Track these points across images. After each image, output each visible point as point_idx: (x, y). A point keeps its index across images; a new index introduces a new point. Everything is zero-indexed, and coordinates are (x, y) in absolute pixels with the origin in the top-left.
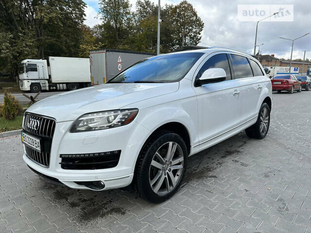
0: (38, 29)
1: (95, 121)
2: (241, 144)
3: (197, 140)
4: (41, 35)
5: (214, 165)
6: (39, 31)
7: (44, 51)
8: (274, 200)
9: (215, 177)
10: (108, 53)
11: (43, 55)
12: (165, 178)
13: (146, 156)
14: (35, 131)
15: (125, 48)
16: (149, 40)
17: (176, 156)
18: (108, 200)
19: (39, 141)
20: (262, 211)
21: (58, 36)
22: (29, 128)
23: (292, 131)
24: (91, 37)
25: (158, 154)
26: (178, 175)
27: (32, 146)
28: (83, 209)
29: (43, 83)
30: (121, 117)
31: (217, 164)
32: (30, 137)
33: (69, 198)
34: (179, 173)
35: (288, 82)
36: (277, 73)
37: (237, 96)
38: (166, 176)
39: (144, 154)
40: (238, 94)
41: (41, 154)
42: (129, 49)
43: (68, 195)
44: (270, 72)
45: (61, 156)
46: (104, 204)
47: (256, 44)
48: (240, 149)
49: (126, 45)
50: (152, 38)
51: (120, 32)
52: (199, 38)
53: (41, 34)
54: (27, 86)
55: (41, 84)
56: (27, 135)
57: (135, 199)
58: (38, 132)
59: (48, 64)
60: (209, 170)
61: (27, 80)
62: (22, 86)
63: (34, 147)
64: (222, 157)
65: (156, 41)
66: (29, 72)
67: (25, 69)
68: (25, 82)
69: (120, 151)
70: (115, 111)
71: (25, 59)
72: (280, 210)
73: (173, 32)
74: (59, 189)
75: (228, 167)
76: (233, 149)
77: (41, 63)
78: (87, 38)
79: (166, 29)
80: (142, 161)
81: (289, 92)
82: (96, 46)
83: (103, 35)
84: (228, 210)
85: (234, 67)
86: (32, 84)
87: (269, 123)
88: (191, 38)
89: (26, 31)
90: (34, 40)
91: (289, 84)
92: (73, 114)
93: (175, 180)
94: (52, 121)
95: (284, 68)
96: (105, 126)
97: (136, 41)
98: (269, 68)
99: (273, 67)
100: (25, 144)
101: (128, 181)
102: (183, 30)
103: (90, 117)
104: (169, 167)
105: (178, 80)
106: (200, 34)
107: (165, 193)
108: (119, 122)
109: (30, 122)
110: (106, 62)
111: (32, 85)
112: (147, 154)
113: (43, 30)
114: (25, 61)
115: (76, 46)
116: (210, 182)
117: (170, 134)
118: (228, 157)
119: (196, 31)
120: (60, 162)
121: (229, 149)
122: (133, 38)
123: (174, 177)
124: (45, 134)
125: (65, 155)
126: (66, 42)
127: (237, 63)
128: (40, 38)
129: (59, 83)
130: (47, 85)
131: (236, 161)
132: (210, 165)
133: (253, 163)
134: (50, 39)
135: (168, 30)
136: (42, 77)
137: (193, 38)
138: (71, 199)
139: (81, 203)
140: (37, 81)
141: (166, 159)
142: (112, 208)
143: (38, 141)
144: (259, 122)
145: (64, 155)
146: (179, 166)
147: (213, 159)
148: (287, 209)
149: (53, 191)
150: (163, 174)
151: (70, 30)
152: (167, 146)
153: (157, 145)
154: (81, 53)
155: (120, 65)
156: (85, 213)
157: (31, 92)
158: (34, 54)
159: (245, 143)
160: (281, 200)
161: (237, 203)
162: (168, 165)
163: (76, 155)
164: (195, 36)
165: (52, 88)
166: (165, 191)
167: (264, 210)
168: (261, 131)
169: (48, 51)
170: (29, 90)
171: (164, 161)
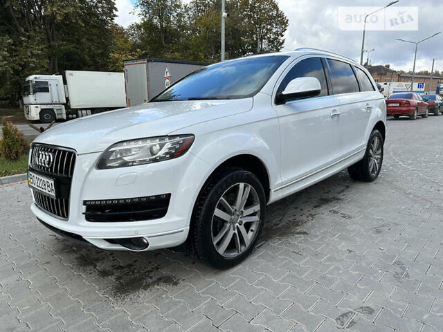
0: (49, 30)
1: (133, 153)
2: (342, 189)
3: (279, 181)
4: (53, 40)
5: (304, 218)
6: (50, 33)
7: (58, 63)
8: (389, 263)
9: (305, 233)
10: (150, 64)
11: (57, 68)
12: (235, 233)
13: (206, 202)
14: (47, 169)
15: (174, 57)
16: (209, 45)
17: (249, 203)
18: (153, 267)
19: (53, 182)
20: (372, 278)
21: (78, 40)
22: (39, 165)
23: (413, 170)
24: (126, 41)
25: (223, 199)
26: (252, 231)
27: (44, 190)
28: (118, 279)
29: (57, 110)
30: (170, 146)
31: (307, 217)
32: (40, 178)
33: (98, 264)
34: (254, 227)
35: (408, 103)
36: (394, 92)
37: (336, 118)
38: (236, 232)
39: (204, 200)
40: (338, 115)
41: (57, 201)
42: (181, 58)
43: (97, 260)
44: (383, 89)
45: (85, 203)
46: (147, 271)
47: (363, 48)
48: (340, 196)
49: (176, 53)
50: (214, 42)
51: (168, 34)
52: (281, 41)
53: (53, 38)
54: (34, 113)
55: (55, 111)
56: (36, 176)
57: (192, 265)
58: (51, 171)
59: (65, 82)
60: (296, 224)
61: (34, 104)
62: (28, 114)
63: (46, 191)
64: (315, 207)
65: (220, 47)
66: (38, 93)
67: (31, 90)
68: (32, 107)
69: (169, 196)
70: (161, 137)
71: (31, 75)
72: (397, 276)
73: (244, 33)
74: (84, 252)
75: (324, 220)
76: (331, 196)
77: (54, 80)
78: (120, 43)
79: (233, 29)
80: (200, 210)
81: (411, 118)
82: (132, 55)
83: (142, 39)
84: (324, 277)
85: (333, 80)
86: (42, 110)
87: (381, 159)
88: (269, 41)
89: (32, 33)
90: (43, 46)
91: (410, 106)
92: (101, 143)
93: (249, 237)
94: (70, 153)
95: (404, 84)
96: (147, 159)
97: (190, 47)
98: (382, 84)
99: (388, 83)
100: (33, 188)
101: (181, 238)
102: (258, 29)
103: (125, 146)
104: (240, 219)
105: (252, 95)
106: (282, 36)
107: (234, 254)
108: (167, 153)
109: (39, 157)
110: (148, 78)
111: (42, 112)
112: (207, 200)
113: (56, 33)
114: (31, 78)
115: (104, 55)
116: (297, 241)
117: (241, 171)
118: (324, 207)
119: (278, 31)
120: (84, 211)
121: (325, 196)
122: (187, 42)
123: (247, 232)
124: (61, 171)
125: (91, 201)
126: (90, 50)
127: (337, 73)
128: (52, 43)
129: (81, 109)
130: (64, 111)
131: (335, 212)
132: (298, 218)
133: (359, 214)
134: (66, 45)
135: (237, 30)
136: (56, 100)
137: (273, 42)
138: (100, 266)
139: (114, 271)
140: (49, 107)
141: (235, 208)
142: (158, 277)
143: (51, 182)
144: (367, 157)
145: (88, 201)
146: (254, 217)
147: (301, 210)
148: (407, 276)
149: (75, 255)
150: (232, 229)
151: (94, 31)
152: (237, 188)
153: (222, 187)
154: (112, 65)
155: (167, 81)
156: (122, 284)
157: (41, 123)
158: (43, 67)
159: (348, 187)
160: (398, 263)
161: (337, 269)
162: (238, 216)
163: (106, 200)
164: (276, 39)
165: (70, 116)
166: (235, 251)
167: (375, 278)
168: (371, 170)
169: (64, 63)
170: (39, 119)
171: (233, 210)
